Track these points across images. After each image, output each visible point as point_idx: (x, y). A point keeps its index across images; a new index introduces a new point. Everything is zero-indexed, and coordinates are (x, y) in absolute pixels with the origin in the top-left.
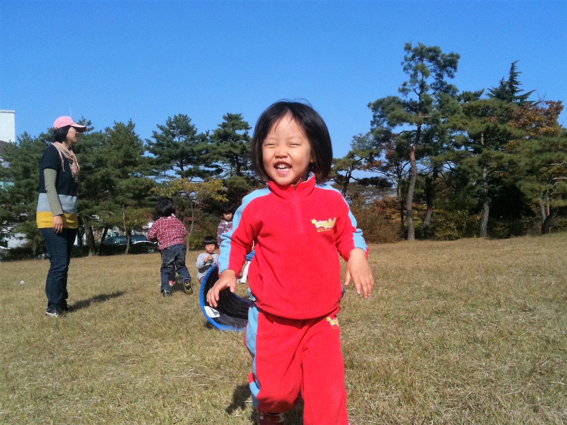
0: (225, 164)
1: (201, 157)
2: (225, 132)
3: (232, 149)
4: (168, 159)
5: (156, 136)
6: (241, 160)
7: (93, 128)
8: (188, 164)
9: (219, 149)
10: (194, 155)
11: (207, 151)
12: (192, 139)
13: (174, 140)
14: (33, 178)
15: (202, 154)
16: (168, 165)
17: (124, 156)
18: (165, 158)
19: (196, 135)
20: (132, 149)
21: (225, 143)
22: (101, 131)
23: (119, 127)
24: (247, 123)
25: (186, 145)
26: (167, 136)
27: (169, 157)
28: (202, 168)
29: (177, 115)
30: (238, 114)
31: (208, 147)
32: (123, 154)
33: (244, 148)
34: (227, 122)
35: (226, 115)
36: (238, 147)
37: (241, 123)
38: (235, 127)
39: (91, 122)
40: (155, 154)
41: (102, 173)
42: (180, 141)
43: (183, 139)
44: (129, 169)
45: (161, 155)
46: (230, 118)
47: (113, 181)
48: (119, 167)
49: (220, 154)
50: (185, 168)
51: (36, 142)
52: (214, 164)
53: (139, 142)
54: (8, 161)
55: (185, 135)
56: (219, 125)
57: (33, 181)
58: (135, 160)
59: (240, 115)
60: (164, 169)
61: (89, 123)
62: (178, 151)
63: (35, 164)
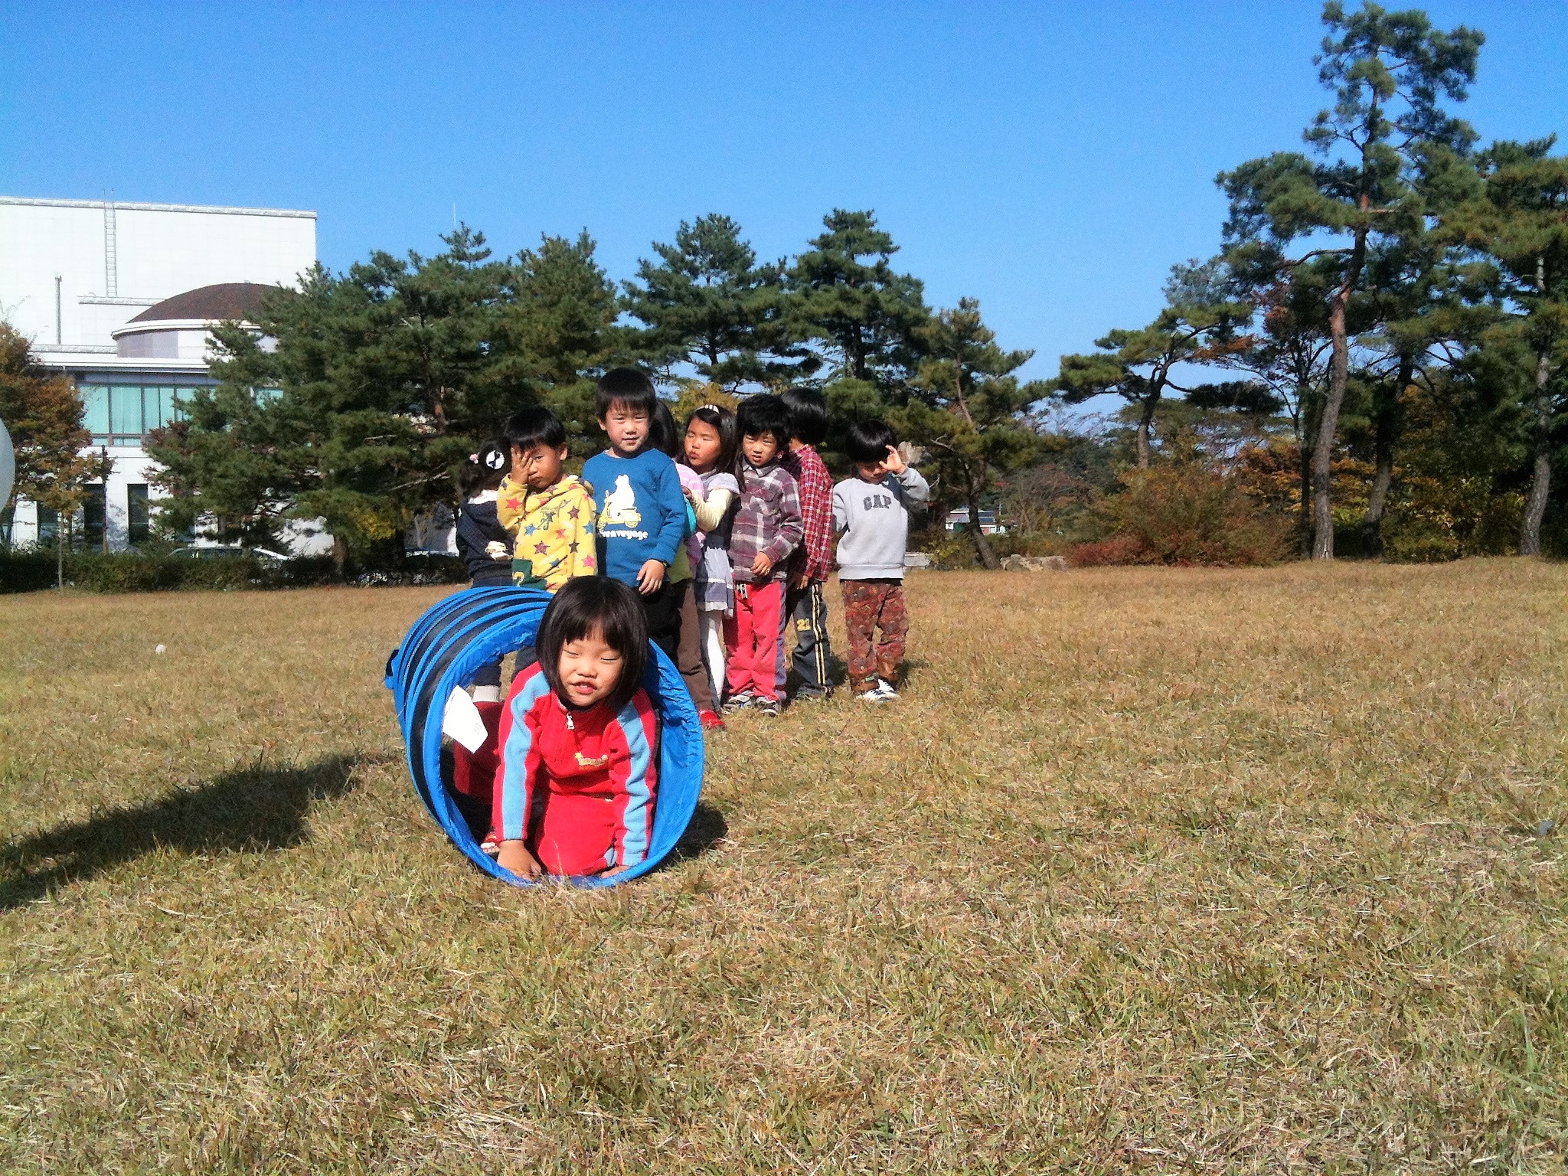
0: (831, 349)
1: (760, 326)
2: (826, 260)
3: (842, 306)
4: (678, 332)
5: (646, 272)
6: (868, 336)
7: (488, 253)
8: (730, 347)
9: (809, 307)
10: (744, 322)
11: (777, 314)
12: (742, 281)
13: (695, 283)
14: (330, 380)
15: (763, 320)
16: (676, 348)
17: (565, 326)
18: (668, 330)
19: (752, 269)
20: (587, 307)
21: (826, 291)
22: (509, 261)
23: (555, 250)
24: (886, 236)
25: (726, 296)
26: (677, 272)
27: (681, 327)
28: (765, 357)
29: (704, 218)
30: (864, 211)
31: (778, 302)
32: (560, 321)
33: (874, 305)
34: (832, 232)
35: (832, 216)
36: (859, 302)
37: (871, 235)
38: (855, 246)
39: (484, 236)
40: (645, 317)
41: (504, 369)
42: (712, 284)
43: (716, 281)
44: (577, 358)
45: (660, 323)
46: (841, 221)
47: (533, 390)
48: (552, 352)
49: (811, 319)
50: (722, 358)
51: (345, 289)
52: (797, 345)
53: (605, 288)
54: (272, 335)
55: (724, 269)
56: (813, 243)
57: (330, 387)
58: (594, 335)
59: (869, 214)
60: (667, 361)
61: (479, 240)
62: (703, 312)
63: (336, 343)
